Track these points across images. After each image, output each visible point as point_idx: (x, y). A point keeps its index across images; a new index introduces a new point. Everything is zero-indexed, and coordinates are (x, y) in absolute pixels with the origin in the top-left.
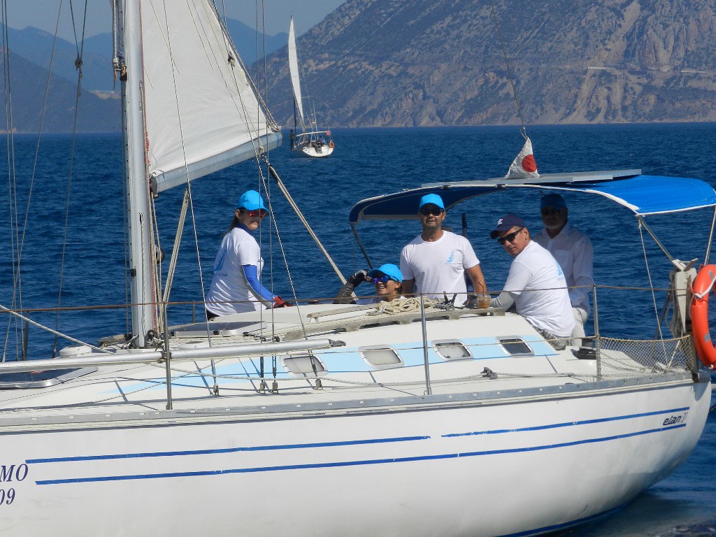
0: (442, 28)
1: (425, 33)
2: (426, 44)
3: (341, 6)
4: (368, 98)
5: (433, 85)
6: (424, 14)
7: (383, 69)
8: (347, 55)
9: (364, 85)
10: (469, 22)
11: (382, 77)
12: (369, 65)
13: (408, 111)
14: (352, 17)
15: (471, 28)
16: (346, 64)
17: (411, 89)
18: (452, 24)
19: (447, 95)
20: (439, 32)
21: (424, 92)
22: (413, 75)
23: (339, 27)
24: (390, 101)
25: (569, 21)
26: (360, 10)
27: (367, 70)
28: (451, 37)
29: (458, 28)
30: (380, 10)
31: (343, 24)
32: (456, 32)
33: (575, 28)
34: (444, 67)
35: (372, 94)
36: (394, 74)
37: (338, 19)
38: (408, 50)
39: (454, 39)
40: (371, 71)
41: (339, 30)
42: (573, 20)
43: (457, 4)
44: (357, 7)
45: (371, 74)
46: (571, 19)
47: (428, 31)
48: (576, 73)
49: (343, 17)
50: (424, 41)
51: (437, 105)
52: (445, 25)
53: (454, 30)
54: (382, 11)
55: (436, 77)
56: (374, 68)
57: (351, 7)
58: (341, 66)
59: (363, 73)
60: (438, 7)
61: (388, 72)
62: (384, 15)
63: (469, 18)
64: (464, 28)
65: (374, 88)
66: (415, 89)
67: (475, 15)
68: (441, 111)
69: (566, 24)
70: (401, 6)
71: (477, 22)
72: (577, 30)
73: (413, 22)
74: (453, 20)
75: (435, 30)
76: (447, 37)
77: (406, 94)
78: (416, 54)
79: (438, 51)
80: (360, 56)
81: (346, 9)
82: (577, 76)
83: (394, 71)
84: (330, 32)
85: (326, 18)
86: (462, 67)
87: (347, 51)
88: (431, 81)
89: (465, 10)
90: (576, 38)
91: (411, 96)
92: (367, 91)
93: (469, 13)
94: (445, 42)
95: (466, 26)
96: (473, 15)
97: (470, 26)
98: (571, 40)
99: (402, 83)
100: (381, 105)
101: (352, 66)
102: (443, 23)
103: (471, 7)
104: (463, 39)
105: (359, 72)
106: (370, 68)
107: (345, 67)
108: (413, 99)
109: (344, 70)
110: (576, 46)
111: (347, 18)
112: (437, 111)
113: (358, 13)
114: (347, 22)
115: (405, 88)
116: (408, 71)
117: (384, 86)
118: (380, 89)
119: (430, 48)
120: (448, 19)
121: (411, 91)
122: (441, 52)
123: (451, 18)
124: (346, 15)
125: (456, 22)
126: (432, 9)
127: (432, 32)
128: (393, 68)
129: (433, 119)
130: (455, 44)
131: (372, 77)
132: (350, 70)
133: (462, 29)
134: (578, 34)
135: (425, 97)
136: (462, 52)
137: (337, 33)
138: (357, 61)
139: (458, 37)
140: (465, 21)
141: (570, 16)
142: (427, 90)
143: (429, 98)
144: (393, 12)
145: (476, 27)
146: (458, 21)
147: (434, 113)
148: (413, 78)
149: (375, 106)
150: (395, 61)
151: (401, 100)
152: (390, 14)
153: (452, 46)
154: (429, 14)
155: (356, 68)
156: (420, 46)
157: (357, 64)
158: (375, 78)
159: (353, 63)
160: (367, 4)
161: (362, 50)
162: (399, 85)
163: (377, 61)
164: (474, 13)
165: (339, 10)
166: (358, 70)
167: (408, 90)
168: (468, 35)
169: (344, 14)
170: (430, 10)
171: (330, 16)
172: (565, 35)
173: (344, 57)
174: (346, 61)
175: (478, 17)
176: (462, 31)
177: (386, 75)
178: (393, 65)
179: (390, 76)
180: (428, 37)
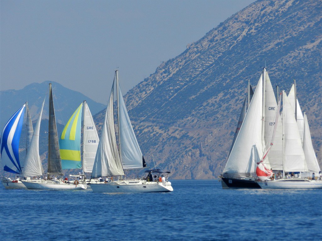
0: (216, 102)
1: (203, 105)
2: (203, 114)
3: (139, 84)
4: (158, 154)
5: (207, 145)
6: (202, 91)
7: (170, 133)
8: (143, 121)
9: (155, 144)
10: (237, 98)
11: (169, 139)
12: (160, 129)
13: (187, 166)
14: (148, 92)
15: (238, 102)
16: (142, 128)
17: (191, 148)
18: (223, 98)
19: (217, 153)
20: (213, 105)
21: (201, 151)
22: (192, 137)
23: (138, 99)
24: (174, 158)
25: (312, 98)
26: (154, 87)
27: (157, 133)
28: (222, 108)
29: (228, 102)
30: (169, 87)
31: (140, 97)
32: (226, 105)
33: (317, 104)
34: (215, 131)
35: (161, 151)
36: (178, 137)
37: (137, 93)
38: (189, 118)
39: (224, 111)
40: (160, 134)
41: (137, 102)
42: (315, 98)
43: (228, 83)
44: (152, 85)
45: (160, 136)
46: (314, 97)
47: (205, 104)
48: (316, 138)
49: (141, 92)
50: (202, 112)
51: (210, 161)
52: (218, 100)
53: (224, 104)
54: (171, 88)
55: (210, 140)
56: (163, 132)
57: (147, 84)
58: (138, 130)
59: (154, 135)
60: (213, 86)
61: (173, 135)
62: (172, 91)
63: (236, 94)
64: (232, 102)
65: (163, 147)
66: (193, 148)
67: (241, 93)
68: (213, 166)
69: (310, 100)
70: (185, 84)
71: (243, 97)
72: (318, 105)
73: (193, 97)
74: (225, 95)
75: (210, 104)
76: (219, 109)
77: (187, 152)
78: (195, 121)
79: (212, 119)
80: (153, 122)
81: (143, 86)
82: (317, 140)
83: (178, 134)
84: (131, 104)
85: (128, 93)
86: (230, 131)
87: (143, 118)
88: (206, 142)
89: (234, 88)
90: (317, 111)
91: (190, 154)
92: (157, 149)
93: (236, 90)
94: (217, 112)
95: (234, 100)
96: (239, 92)
97: (237, 100)
98: (313, 113)
99: (183, 144)
100: (168, 161)
101: (146, 130)
102: (216, 98)
103: (239, 86)
104: (231, 110)
105: (152, 134)
106: (160, 131)
107: (141, 131)
108: (191, 156)
109: (140, 133)
110: (317, 117)
111: (144, 93)
112: (210, 166)
113: (152, 89)
114: (144, 96)
115: (186, 147)
116: (188, 134)
117: (170, 146)
118: (167, 148)
119: (206, 117)
120: (221, 95)
121: (190, 150)
122: (214, 120)
123: (223, 94)
124: (144, 90)
125: (226, 97)
126: (209, 87)
127: (207, 105)
128: (177, 132)
129: (206, 173)
130: (225, 114)
131: (161, 139)
132: (145, 133)
133: (230, 103)
134: (319, 108)
135: (201, 155)
136: (230, 119)
137: (136, 104)
138: (151, 126)
139: (228, 109)
140: (233, 97)
141: (313, 94)
142: (203, 150)
143: (204, 155)
144: (179, 89)
145: (241, 101)
146: (228, 96)
147: (208, 168)
148: (192, 140)
149: (163, 161)
150: (179, 126)
151: (182, 156)
152: (176, 91)
153: (223, 115)
154: (206, 90)
155: (149, 131)
156: (198, 115)
157: (150, 128)
158: (163, 139)
159: (148, 127)
160: (160, 82)
161: (154, 118)
162: (182, 146)
163: (165, 127)
164: (240, 90)
165: (138, 86)
166: (151, 133)
167: (188, 149)
168: (235, 107)
169: (142, 89)
170: (207, 88)
171: (131, 91)
172: (309, 109)
173: (140, 122)
174: (142, 126)
175: (243, 94)
176: (230, 105)
177: (172, 137)
178: (177, 130)
179: (175, 138)
180: (205, 109)
